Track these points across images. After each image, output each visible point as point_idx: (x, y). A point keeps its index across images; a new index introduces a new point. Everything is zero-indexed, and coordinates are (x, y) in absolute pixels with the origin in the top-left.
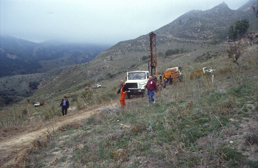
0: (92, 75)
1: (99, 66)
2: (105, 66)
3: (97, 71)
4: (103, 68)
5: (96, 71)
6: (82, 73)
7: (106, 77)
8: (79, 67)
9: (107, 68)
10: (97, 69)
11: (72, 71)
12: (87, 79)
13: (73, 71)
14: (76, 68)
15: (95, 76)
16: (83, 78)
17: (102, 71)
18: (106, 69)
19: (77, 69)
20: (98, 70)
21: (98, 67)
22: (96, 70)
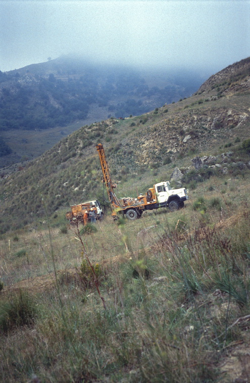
0: (159, 158)
1: (195, 117)
2: (230, 113)
3: (188, 137)
4: (219, 126)
5: (180, 138)
6: (117, 149)
7: (233, 160)
8: (112, 132)
9: (236, 123)
10: (185, 128)
11: (81, 146)
12: (134, 177)
13: (84, 148)
14: (98, 135)
15: (173, 163)
16: (115, 172)
17: (210, 135)
18: (232, 127)
19: (102, 137)
20: (191, 133)
21: (192, 121)
22: (182, 133)
